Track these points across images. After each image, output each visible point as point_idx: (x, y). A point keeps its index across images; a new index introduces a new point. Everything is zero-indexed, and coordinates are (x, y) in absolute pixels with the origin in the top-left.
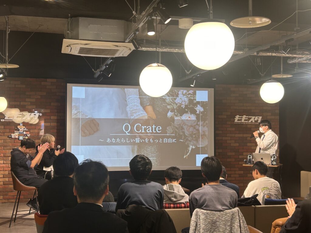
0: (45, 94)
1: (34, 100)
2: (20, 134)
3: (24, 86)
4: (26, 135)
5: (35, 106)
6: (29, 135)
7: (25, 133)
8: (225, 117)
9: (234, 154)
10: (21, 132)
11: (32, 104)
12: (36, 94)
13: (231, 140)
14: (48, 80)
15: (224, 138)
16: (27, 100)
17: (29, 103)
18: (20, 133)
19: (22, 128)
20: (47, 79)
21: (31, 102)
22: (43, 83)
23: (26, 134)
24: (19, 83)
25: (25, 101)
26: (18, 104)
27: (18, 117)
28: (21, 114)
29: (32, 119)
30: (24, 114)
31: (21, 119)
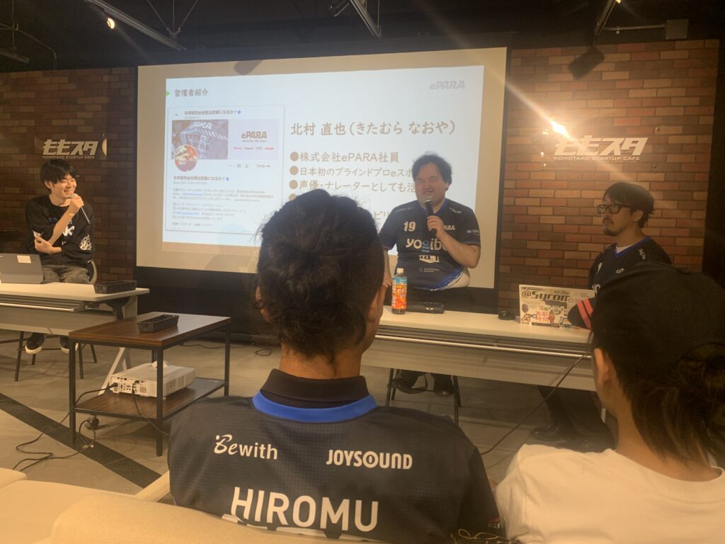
1: (90, 115)
3: (73, 87)
5: (92, 127)
9: (547, 246)
11: (89, 122)
12: (94, 101)
13: (540, 206)
15: (520, 202)
16: (80, 114)
17: (82, 122)
21: (85, 119)
24: (64, 80)
25: (76, 119)
26: (64, 123)
27: (64, 150)
28: (69, 143)
29: (87, 153)
30: (73, 143)
31: (68, 154)
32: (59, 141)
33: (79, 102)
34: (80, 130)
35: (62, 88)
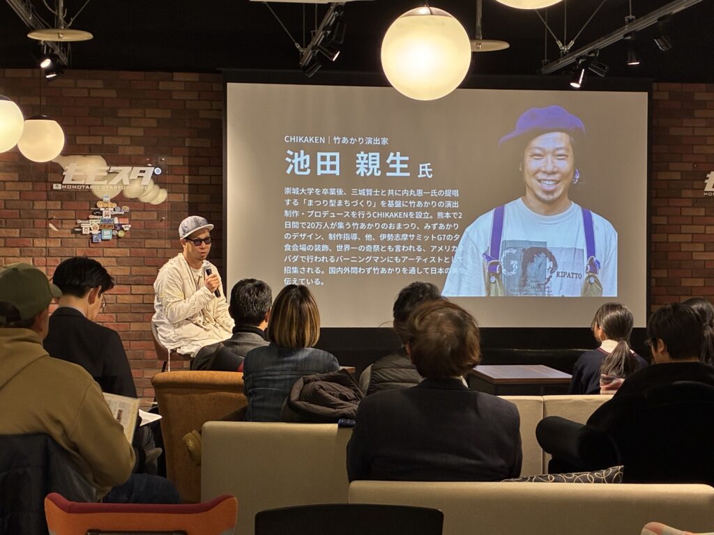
0: (169, 115)
1: (140, 132)
2: (105, 225)
3: (113, 94)
4: (120, 227)
5: (143, 148)
6: (127, 228)
7: (116, 221)
8: (678, 176)
9: (700, 282)
10: (107, 218)
11: (134, 141)
12: (145, 115)
14: (178, 76)
16: (122, 131)
17: (128, 141)
18: (103, 220)
19: (108, 209)
20: (175, 74)
21: (131, 137)
22: (162, 85)
23: (120, 225)
24: (99, 84)
25: (117, 135)
26: (98, 141)
27: (98, 178)
28: (107, 168)
29: (135, 182)
30: (113, 169)
31: (105, 182)
33: (119, 115)
34: (121, 151)
35: (93, 94)
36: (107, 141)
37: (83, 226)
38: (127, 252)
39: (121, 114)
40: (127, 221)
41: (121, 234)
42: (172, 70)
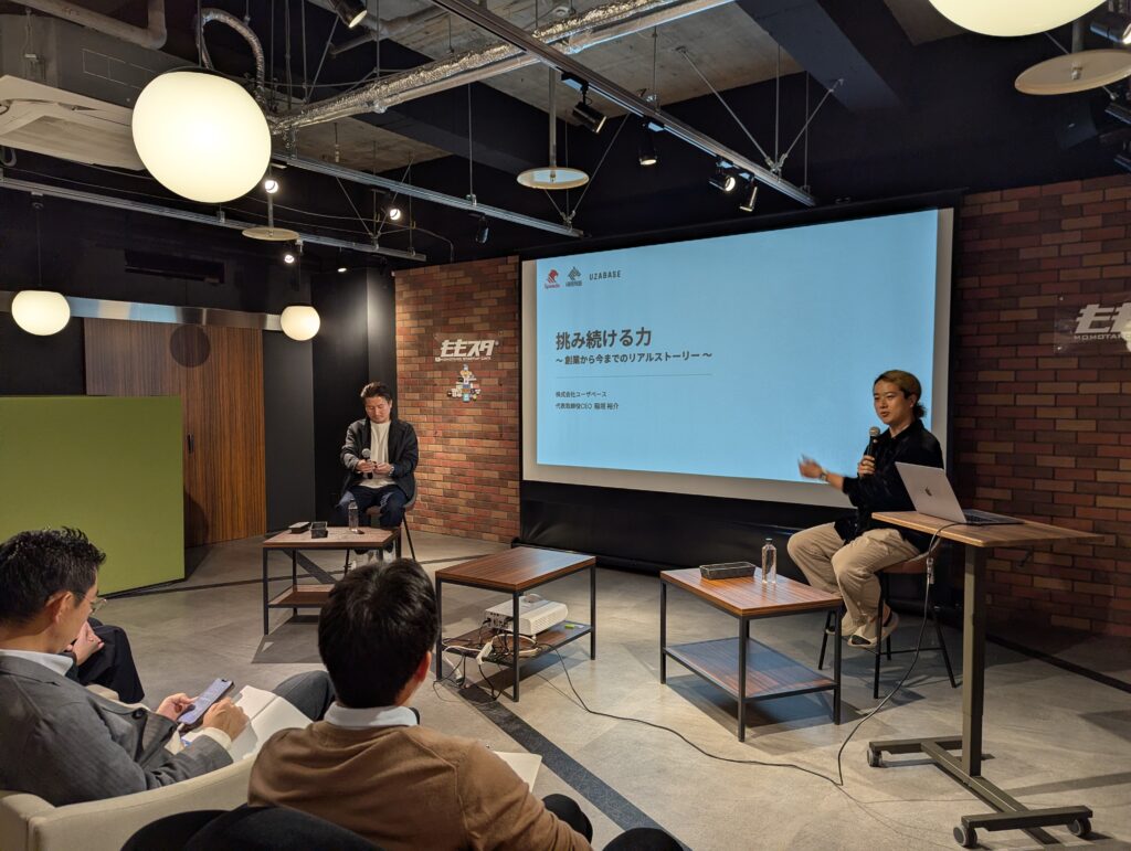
0: (504, 295)
1: (485, 311)
2: (464, 391)
3: (469, 280)
4: (473, 392)
5: (488, 326)
6: (478, 391)
7: (472, 386)
8: (1033, 315)
10: (466, 383)
11: (484, 319)
13: (1055, 406)
15: (1022, 400)
16: (477, 311)
17: (478, 319)
18: (464, 386)
19: (467, 375)
22: (501, 269)
23: (474, 389)
24: (461, 273)
25: (473, 315)
26: (460, 321)
27: (461, 351)
28: (465, 343)
29: (483, 353)
30: (470, 343)
31: (464, 355)
32: (456, 341)
33: (475, 297)
34: (476, 328)
35: (458, 282)
36: (468, 320)
37: (454, 390)
38: (479, 412)
39: (475, 296)
40: (478, 386)
41: (475, 397)
42: (506, 255)
